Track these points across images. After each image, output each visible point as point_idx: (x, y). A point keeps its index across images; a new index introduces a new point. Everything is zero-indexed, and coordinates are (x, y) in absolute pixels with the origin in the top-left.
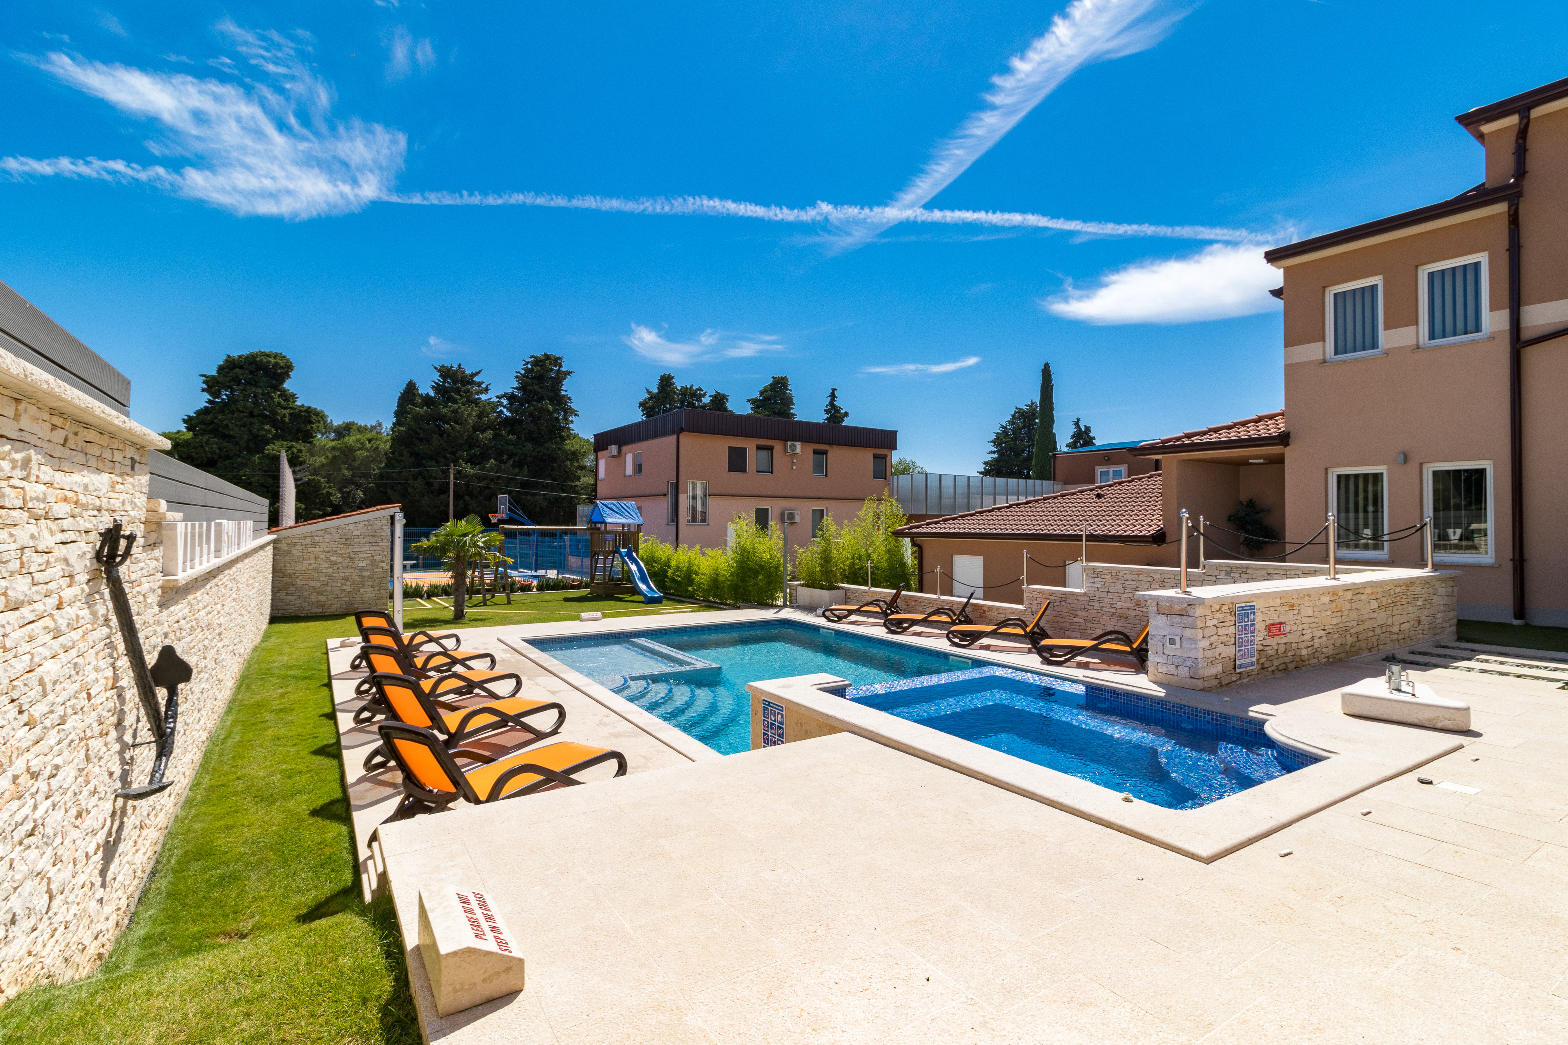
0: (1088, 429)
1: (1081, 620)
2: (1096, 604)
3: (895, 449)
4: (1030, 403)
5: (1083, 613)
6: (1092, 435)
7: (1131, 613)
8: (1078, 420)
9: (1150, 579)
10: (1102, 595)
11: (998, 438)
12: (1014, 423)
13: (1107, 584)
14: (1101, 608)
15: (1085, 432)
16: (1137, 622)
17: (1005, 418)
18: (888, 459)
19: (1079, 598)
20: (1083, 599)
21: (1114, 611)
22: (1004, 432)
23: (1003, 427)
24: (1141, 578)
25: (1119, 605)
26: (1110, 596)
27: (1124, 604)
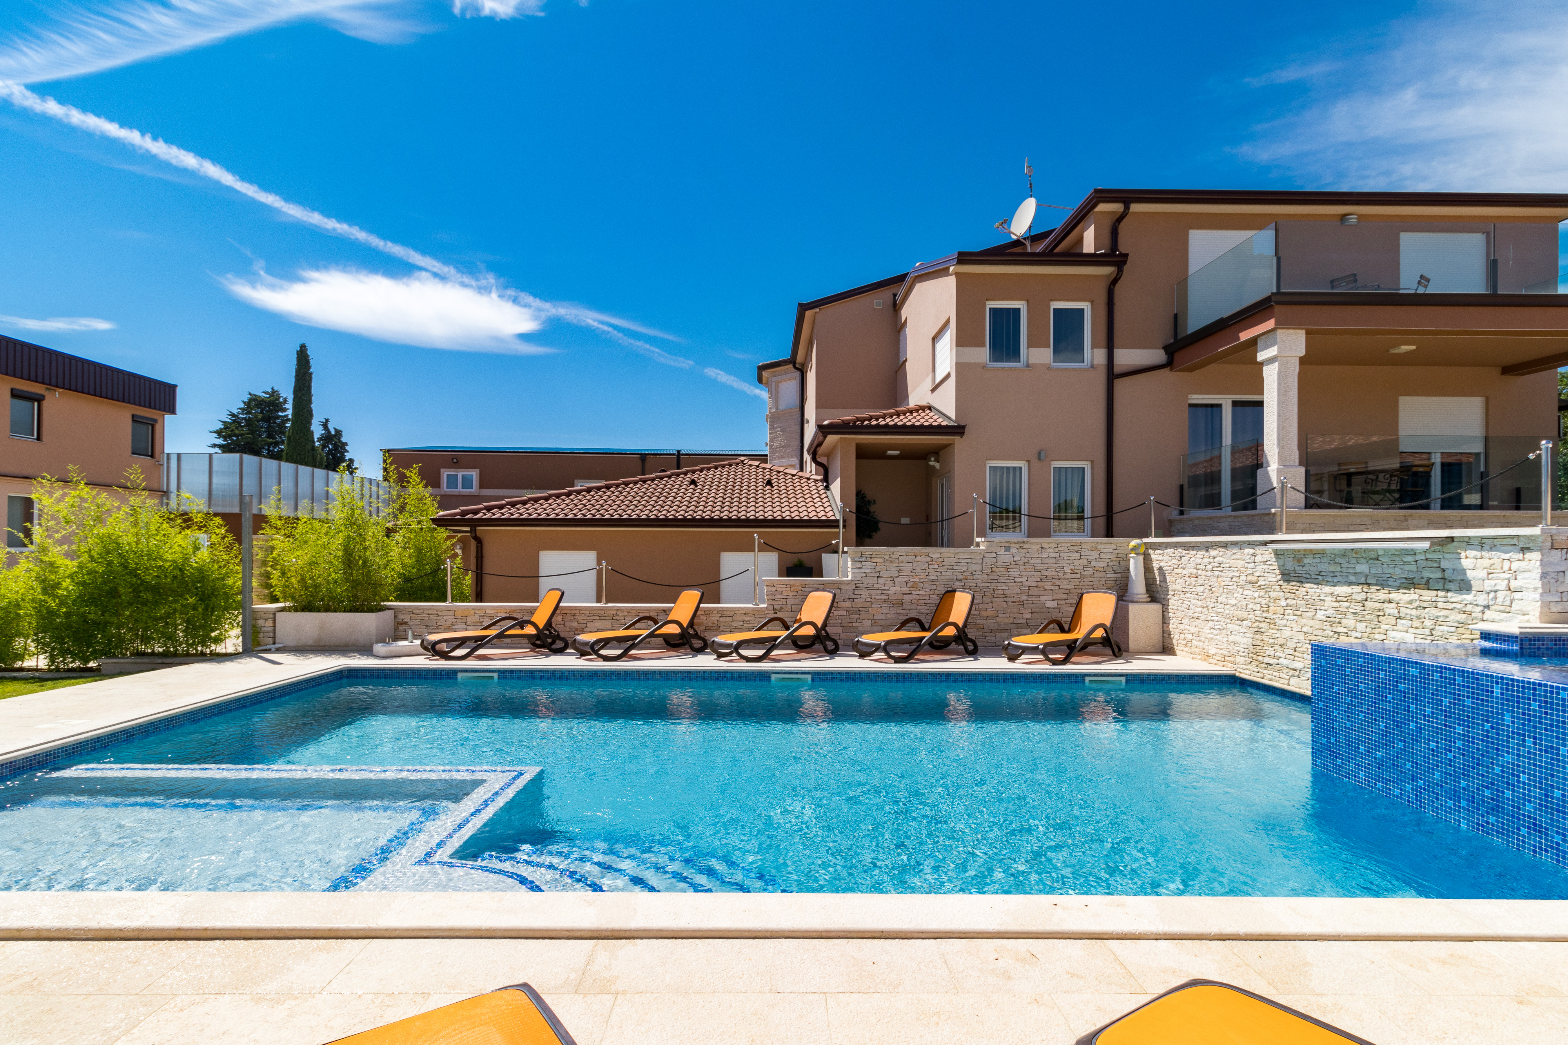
0: (338, 433)
1: (845, 613)
2: (864, 592)
3: (173, 411)
4: (270, 390)
5: (848, 604)
6: (343, 439)
7: (907, 597)
8: (327, 420)
9: (929, 559)
10: (871, 581)
11: (226, 428)
12: (249, 413)
13: (878, 569)
14: (871, 595)
15: (335, 436)
16: (914, 606)
17: (236, 406)
18: (158, 427)
19: (843, 587)
20: (847, 587)
21: (886, 597)
22: (234, 421)
23: (233, 415)
24: (918, 559)
25: (893, 590)
26: (881, 581)
27: (899, 589)
